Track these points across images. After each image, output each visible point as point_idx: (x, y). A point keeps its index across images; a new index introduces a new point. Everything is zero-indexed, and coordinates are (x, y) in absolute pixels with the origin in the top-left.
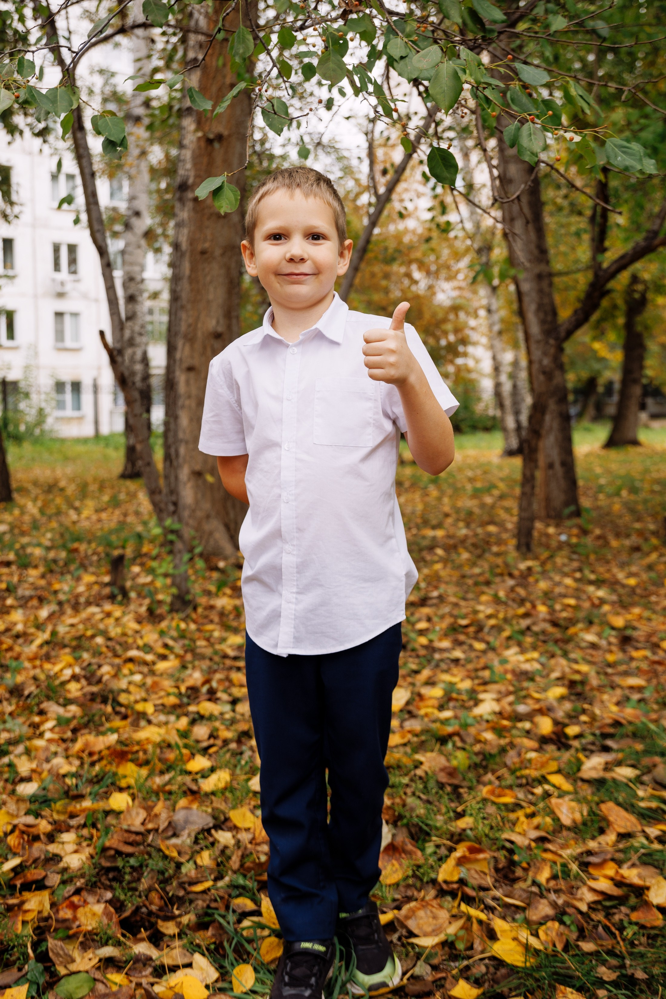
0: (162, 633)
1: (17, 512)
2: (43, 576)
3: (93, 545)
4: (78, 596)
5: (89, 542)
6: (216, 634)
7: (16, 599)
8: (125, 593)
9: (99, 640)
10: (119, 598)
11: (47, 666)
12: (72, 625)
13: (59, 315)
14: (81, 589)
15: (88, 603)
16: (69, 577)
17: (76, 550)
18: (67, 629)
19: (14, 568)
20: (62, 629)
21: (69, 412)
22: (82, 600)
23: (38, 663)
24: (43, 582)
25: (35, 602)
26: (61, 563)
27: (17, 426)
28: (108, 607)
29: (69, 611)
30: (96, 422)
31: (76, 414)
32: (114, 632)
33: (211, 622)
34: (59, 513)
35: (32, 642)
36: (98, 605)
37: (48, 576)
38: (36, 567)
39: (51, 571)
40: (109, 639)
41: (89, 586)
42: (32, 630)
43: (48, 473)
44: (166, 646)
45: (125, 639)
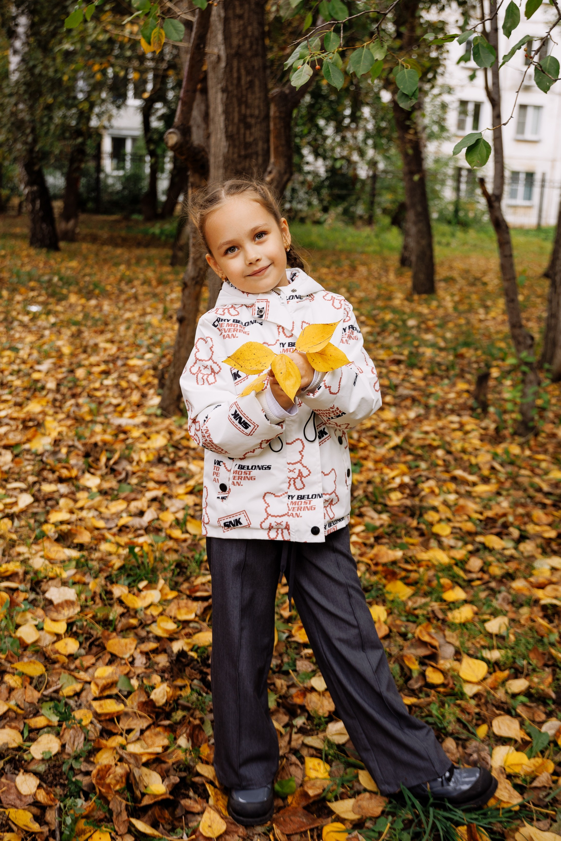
0: (495, 456)
1: (434, 304)
2: (424, 379)
3: (479, 353)
4: (446, 402)
5: (476, 349)
6: (544, 465)
7: (394, 397)
8: (484, 406)
9: (440, 453)
10: (479, 410)
11: (386, 471)
12: (427, 433)
13: (523, 107)
14: (452, 395)
15: (452, 411)
16: (446, 381)
17: (461, 356)
18: (421, 436)
19: (402, 366)
20: (416, 435)
21: (520, 201)
22: (449, 406)
23: (381, 465)
24: (422, 383)
25: (408, 403)
26: (443, 368)
27: (467, 212)
28: (466, 419)
29: (432, 417)
30: (540, 216)
31: (527, 203)
32: (457, 446)
33: (545, 452)
34: (471, 309)
35: (385, 444)
36: (459, 415)
37: (430, 378)
38: (421, 368)
39: (433, 374)
40: (449, 452)
41: (459, 394)
42: (391, 433)
43: (482, 262)
44: (493, 468)
45: (462, 455)
